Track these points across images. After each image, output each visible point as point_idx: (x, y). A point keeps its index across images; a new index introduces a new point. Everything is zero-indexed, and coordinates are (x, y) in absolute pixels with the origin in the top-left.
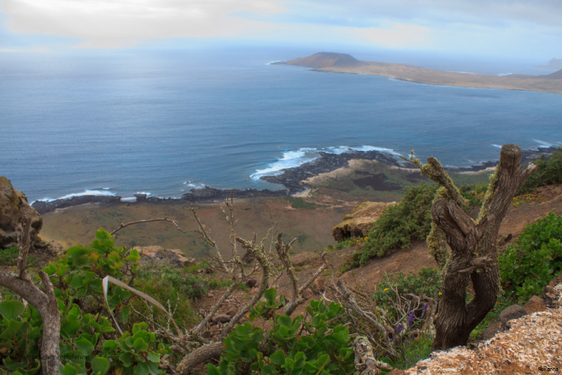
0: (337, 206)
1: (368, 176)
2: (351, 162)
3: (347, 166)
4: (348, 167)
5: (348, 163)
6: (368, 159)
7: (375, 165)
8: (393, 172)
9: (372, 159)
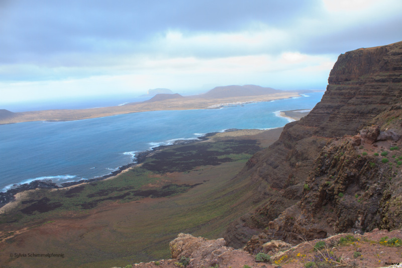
0: (9, 238)
1: (33, 203)
2: (17, 196)
3: (13, 200)
4: (15, 200)
5: (15, 197)
6: (32, 189)
7: (38, 192)
8: (54, 194)
9: (34, 188)
